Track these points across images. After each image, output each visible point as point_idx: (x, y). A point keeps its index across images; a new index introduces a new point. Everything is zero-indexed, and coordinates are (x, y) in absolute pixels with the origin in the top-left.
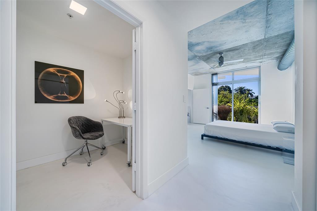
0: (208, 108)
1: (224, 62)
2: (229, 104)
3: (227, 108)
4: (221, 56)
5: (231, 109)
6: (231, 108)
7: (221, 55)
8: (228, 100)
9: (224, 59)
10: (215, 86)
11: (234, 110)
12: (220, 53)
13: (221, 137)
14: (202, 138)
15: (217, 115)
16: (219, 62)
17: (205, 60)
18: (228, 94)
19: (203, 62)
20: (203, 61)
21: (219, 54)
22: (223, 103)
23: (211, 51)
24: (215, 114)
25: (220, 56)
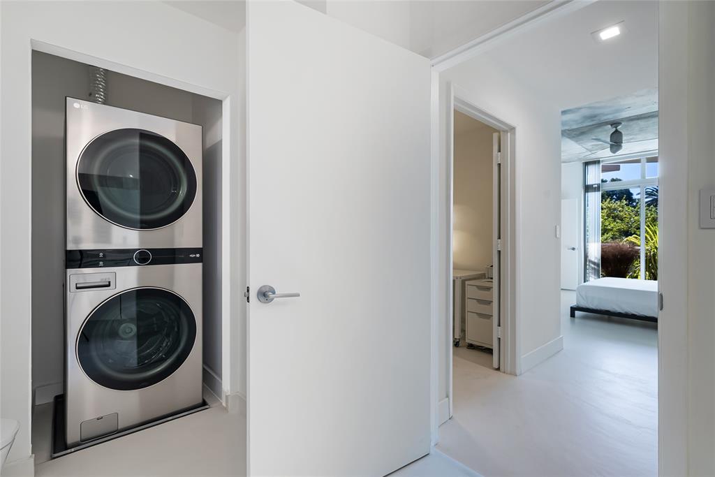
0: (574, 249)
1: (623, 144)
2: (631, 238)
3: (625, 248)
4: (616, 131)
5: (637, 252)
6: (639, 248)
7: (616, 127)
8: (623, 226)
9: (624, 138)
10: (593, 193)
11: (646, 254)
12: (615, 124)
13: (619, 310)
14: (573, 315)
15: (598, 265)
16: (611, 145)
17: (574, 137)
18: (626, 208)
19: (568, 140)
20: (569, 138)
21: (611, 125)
22: (610, 234)
23: (593, 121)
24: (594, 263)
25: (614, 129)
